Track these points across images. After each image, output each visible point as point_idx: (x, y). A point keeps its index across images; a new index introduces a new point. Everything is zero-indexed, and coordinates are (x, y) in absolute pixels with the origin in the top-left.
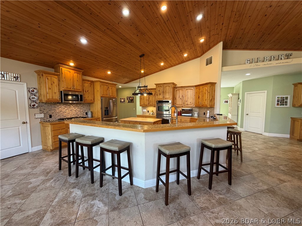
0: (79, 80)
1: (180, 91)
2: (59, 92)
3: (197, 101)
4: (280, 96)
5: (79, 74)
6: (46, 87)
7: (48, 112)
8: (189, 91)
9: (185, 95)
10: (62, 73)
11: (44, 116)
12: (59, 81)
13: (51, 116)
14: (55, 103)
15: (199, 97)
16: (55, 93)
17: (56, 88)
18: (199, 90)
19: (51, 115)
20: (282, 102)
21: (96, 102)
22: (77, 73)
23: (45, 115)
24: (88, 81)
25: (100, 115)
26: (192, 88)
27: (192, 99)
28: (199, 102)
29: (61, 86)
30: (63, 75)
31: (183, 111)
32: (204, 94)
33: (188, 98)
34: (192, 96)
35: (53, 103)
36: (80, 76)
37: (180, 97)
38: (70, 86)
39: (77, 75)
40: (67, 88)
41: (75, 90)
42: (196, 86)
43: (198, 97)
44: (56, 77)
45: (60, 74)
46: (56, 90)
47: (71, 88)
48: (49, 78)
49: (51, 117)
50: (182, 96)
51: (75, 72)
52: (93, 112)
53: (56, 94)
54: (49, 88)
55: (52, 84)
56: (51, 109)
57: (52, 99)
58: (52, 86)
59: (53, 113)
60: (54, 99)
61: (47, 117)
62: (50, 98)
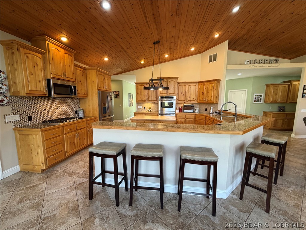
0: (70, 65)
1: (183, 86)
2: (45, 80)
3: (201, 97)
4: (257, 94)
5: (70, 55)
6: (25, 71)
7: (25, 112)
8: (192, 87)
9: (188, 91)
10: (49, 51)
11: (19, 118)
12: (44, 62)
13: (30, 118)
14: (36, 97)
15: (203, 94)
16: (40, 81)
17: (40, 73)
18: (204, 86)
19: (31, 116)
20: (258, 99)
21: (90, 97)
22: (68, 54)
23: (21, 116)
24: (80, 68)
25: (97, 114)
26: (195, 84)
27: (194, 96)
28: (203, 98)
29: (49, 71)
30: (51, 53)
31: (185, 107)
32: (210, 91)
33: (191, 94)
34: (195, 92)
35: (33, 97)
36: (72, 58)
37: (183, 93)
38: (61, 73)
39: (68, 56)
40: (57, 75)
41: (67, 79)
42: (199, 82)
43: (201, 93)
44: (40, 55)
45: (46, 52)
46: (41, 77)
47: (61, 76)
48: (30, 56)
49: (31, 120)
50: (185, 92)
51: (66, 52)
52: (85, 111)
53: (41, 83)
54: (31, 73)
55: (34, 67)
56: (30, 107)
57: (35, 91)
58: (35, 70)
59: (33, 114)
60: (39, 91)
61: (26, 120)
62: (34, 89)
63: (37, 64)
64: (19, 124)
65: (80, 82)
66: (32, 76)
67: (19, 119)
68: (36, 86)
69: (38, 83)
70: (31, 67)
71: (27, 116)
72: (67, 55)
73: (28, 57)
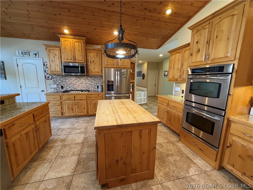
0: (80, 50)
2: (61, 64)
5: (80, 42)
6: (49, 60)
7: (60, 83)
12: (61, 53)
17: (58, 60)
24: (94, 50)
30: (63, 45)
36: (82, 45)
39: (78, 44)
40: (67, 60)
41: (76, 61)
44: (58, 49)
45: (60, 45)
47: (71, 60)
48: (52, 51)
49: (63, 88)
53: (59, 66)
54: (52, 60)
55: (54, 57)
56: (63, 81)
57: (55, 71)
58: (54, 59)
59: (64, 85)
60: (57, 71)
61: (60, 88)
62: (53, 70)
63: (56, 55)
64: (57, 90)
65: (93, 62)
66: (53, 63)
67: (56, 87)
68: (55, 69)
69: (56, 66)
70: (53, 58)
71: (61, 86)
72: (78, 42)
73: (50, 52)
